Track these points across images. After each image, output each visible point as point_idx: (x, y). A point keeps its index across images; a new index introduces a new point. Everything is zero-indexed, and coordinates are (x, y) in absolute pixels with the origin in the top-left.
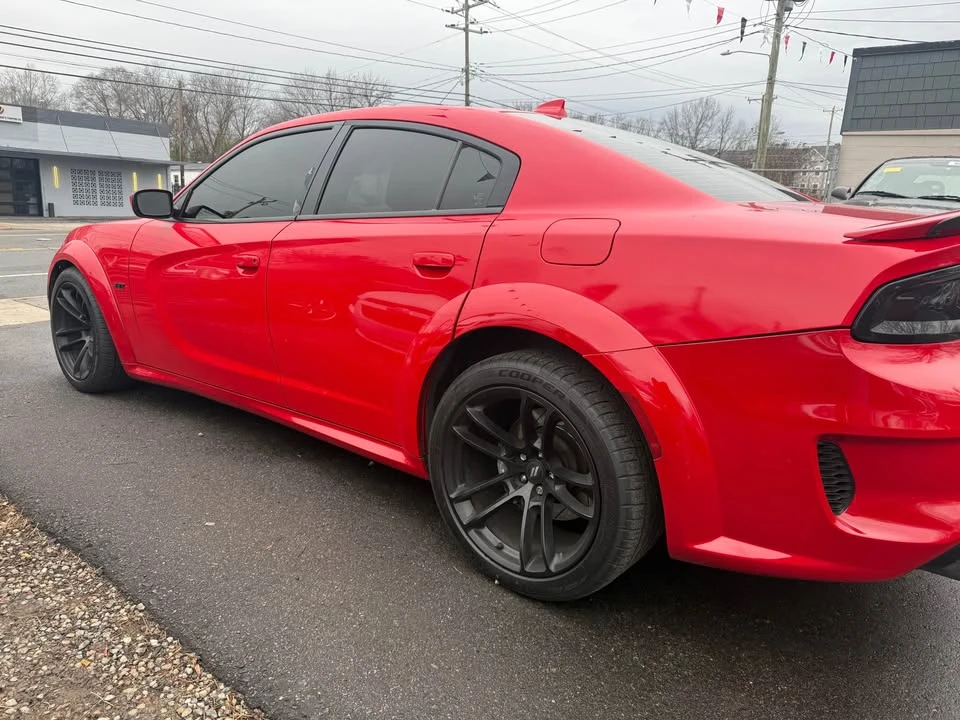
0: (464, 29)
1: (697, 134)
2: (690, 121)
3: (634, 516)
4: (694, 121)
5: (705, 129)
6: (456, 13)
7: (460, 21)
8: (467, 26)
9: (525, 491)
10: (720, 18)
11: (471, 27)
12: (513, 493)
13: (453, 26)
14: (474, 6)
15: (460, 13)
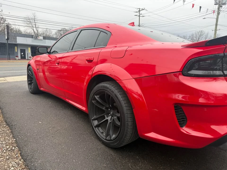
0: (139, 16)
1: (199, 39)
2: (197, 36)
3: (129, 125)
4: (198, 36)
5: (201, 38)
6: (137, 12)
7: (138, 14)
8: (139, 15)
9: (109, 118)
10: (193, 6)
11: (140, 15)
12: (106, 118)
13: (136, 15)
14: (141, 10)
15: (138, 12)
